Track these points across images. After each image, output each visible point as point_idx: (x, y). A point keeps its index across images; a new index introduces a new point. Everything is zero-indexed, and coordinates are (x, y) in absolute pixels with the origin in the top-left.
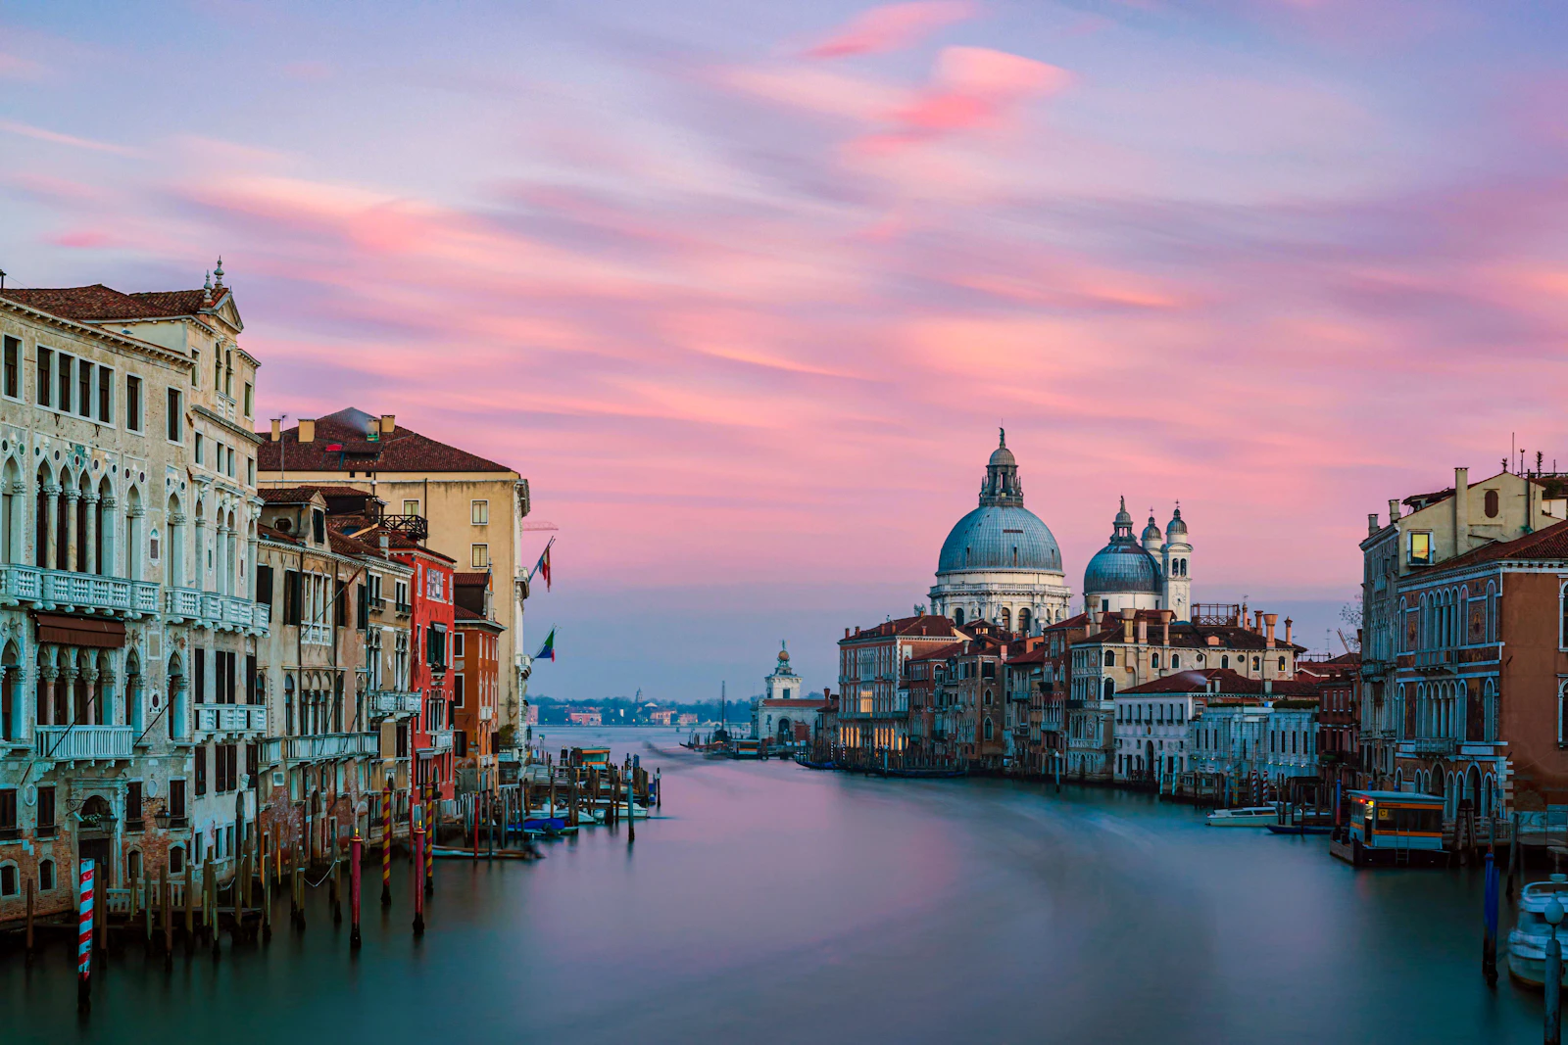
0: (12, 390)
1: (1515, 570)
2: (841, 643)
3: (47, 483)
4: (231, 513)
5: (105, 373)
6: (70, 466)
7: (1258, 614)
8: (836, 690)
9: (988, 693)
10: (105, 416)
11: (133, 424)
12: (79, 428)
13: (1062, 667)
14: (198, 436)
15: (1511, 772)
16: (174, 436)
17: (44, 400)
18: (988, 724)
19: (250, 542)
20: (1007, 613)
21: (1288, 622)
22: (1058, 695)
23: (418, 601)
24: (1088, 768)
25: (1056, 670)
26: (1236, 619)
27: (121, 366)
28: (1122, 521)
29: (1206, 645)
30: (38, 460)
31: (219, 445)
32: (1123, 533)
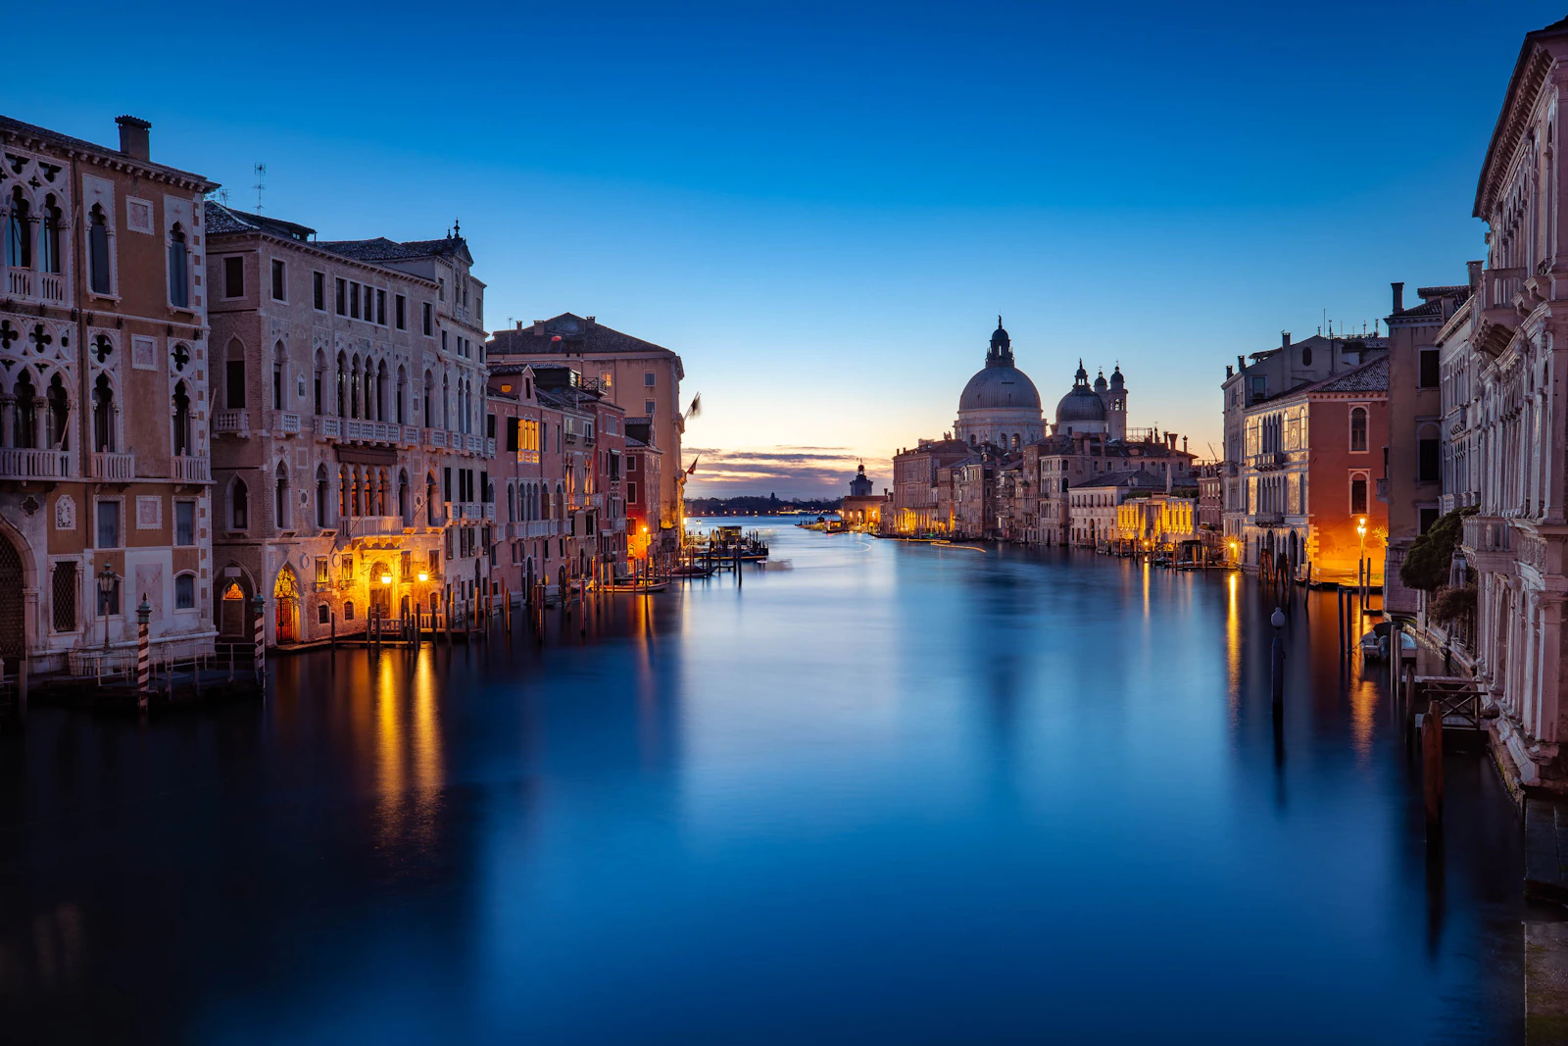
0: (319, 304)
1: (1318, 400)
2: (894, 458)
3: (344, 363)
4: (468, 382)
5: (382, 294)
6: (359, 353)
7: (1166, 434)
8: (891, 490)
9: (988, 490)
10: (382, 321)
11: (400, 324)
12: (364, 327)
13: (1035, 471)
14: (444, 333)
15: (1317, 534)
16: (428, 331)
17: (341, 311)
18: (989, 510)
19: (482, 400)
20: (1004, 436)
21: (1185, 439)
22: (1033, 489)
23: (600, 435)
24: (1052, 539)
25: (1031, 473)
26: (1151, 437)
27: (391, 289)
28: (1081, 374)
29: (1130, 456)
30: (337, 350)
31: (459, 339)
32: (1081, 383)
